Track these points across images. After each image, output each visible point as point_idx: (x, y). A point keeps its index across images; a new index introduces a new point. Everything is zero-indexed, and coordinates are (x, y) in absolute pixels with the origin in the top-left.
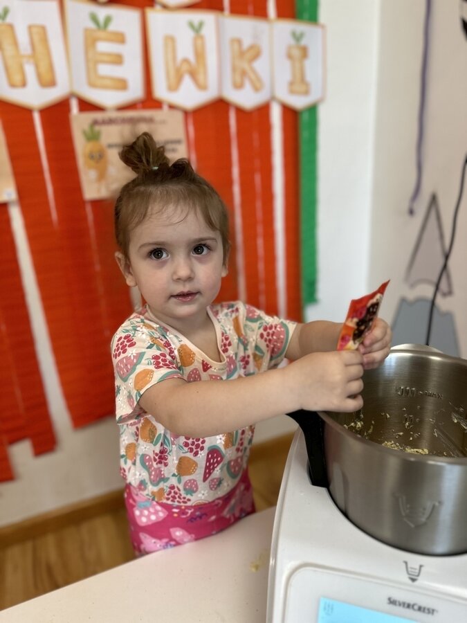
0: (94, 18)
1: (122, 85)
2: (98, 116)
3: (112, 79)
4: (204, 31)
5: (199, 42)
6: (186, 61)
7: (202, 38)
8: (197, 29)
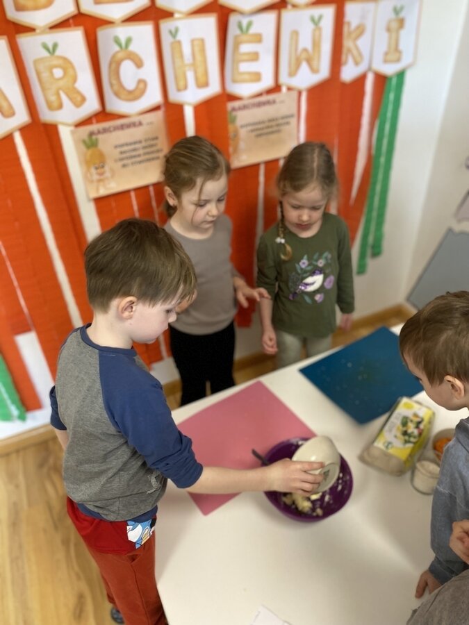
0: (240, 26)
1: (257, 77)
3: (249, 73)
4: (322, 24)
5: (317, 33)
6: (305, 50)
7: (320, 29)
8: (316, 22)
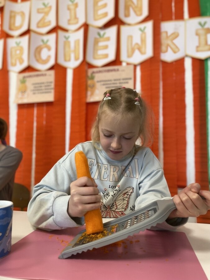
0: (99, 34)
1: (106, 56)
2: (95, 70)
3: (103, 55)
4: (146, 31)
5: (143, 35)
6: (137, 44)
7: (145, 33)
8: (142, 31)
